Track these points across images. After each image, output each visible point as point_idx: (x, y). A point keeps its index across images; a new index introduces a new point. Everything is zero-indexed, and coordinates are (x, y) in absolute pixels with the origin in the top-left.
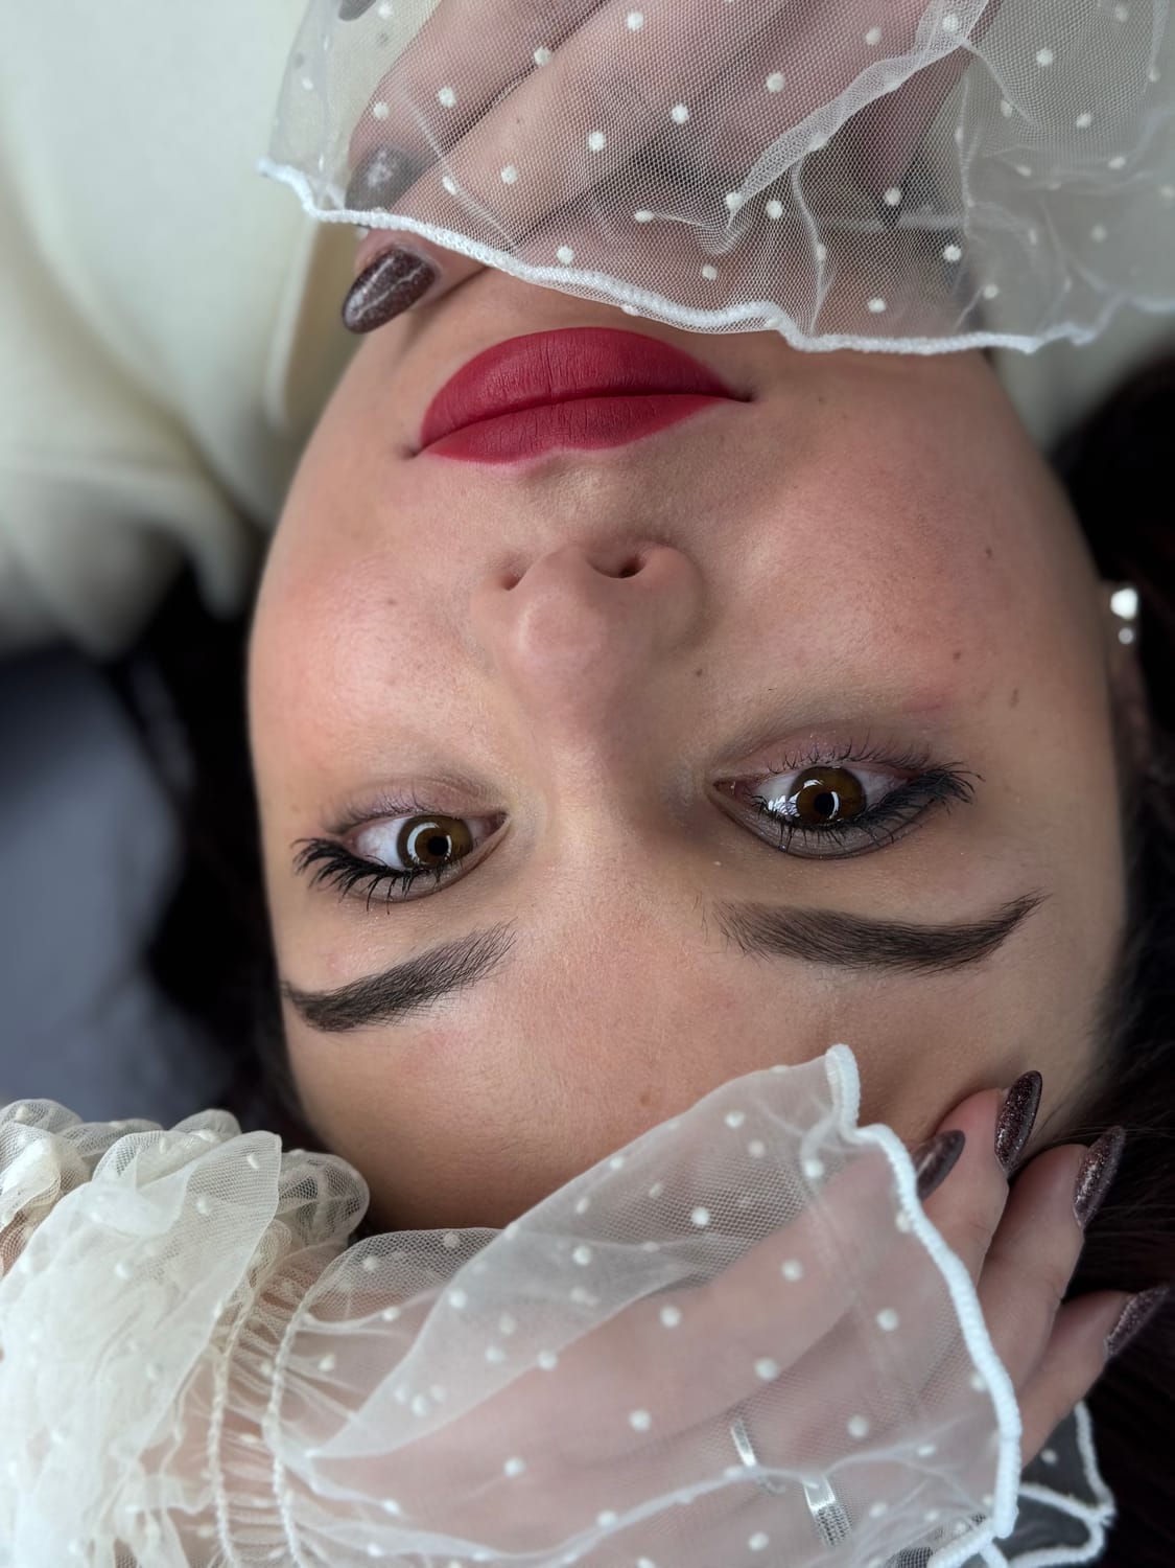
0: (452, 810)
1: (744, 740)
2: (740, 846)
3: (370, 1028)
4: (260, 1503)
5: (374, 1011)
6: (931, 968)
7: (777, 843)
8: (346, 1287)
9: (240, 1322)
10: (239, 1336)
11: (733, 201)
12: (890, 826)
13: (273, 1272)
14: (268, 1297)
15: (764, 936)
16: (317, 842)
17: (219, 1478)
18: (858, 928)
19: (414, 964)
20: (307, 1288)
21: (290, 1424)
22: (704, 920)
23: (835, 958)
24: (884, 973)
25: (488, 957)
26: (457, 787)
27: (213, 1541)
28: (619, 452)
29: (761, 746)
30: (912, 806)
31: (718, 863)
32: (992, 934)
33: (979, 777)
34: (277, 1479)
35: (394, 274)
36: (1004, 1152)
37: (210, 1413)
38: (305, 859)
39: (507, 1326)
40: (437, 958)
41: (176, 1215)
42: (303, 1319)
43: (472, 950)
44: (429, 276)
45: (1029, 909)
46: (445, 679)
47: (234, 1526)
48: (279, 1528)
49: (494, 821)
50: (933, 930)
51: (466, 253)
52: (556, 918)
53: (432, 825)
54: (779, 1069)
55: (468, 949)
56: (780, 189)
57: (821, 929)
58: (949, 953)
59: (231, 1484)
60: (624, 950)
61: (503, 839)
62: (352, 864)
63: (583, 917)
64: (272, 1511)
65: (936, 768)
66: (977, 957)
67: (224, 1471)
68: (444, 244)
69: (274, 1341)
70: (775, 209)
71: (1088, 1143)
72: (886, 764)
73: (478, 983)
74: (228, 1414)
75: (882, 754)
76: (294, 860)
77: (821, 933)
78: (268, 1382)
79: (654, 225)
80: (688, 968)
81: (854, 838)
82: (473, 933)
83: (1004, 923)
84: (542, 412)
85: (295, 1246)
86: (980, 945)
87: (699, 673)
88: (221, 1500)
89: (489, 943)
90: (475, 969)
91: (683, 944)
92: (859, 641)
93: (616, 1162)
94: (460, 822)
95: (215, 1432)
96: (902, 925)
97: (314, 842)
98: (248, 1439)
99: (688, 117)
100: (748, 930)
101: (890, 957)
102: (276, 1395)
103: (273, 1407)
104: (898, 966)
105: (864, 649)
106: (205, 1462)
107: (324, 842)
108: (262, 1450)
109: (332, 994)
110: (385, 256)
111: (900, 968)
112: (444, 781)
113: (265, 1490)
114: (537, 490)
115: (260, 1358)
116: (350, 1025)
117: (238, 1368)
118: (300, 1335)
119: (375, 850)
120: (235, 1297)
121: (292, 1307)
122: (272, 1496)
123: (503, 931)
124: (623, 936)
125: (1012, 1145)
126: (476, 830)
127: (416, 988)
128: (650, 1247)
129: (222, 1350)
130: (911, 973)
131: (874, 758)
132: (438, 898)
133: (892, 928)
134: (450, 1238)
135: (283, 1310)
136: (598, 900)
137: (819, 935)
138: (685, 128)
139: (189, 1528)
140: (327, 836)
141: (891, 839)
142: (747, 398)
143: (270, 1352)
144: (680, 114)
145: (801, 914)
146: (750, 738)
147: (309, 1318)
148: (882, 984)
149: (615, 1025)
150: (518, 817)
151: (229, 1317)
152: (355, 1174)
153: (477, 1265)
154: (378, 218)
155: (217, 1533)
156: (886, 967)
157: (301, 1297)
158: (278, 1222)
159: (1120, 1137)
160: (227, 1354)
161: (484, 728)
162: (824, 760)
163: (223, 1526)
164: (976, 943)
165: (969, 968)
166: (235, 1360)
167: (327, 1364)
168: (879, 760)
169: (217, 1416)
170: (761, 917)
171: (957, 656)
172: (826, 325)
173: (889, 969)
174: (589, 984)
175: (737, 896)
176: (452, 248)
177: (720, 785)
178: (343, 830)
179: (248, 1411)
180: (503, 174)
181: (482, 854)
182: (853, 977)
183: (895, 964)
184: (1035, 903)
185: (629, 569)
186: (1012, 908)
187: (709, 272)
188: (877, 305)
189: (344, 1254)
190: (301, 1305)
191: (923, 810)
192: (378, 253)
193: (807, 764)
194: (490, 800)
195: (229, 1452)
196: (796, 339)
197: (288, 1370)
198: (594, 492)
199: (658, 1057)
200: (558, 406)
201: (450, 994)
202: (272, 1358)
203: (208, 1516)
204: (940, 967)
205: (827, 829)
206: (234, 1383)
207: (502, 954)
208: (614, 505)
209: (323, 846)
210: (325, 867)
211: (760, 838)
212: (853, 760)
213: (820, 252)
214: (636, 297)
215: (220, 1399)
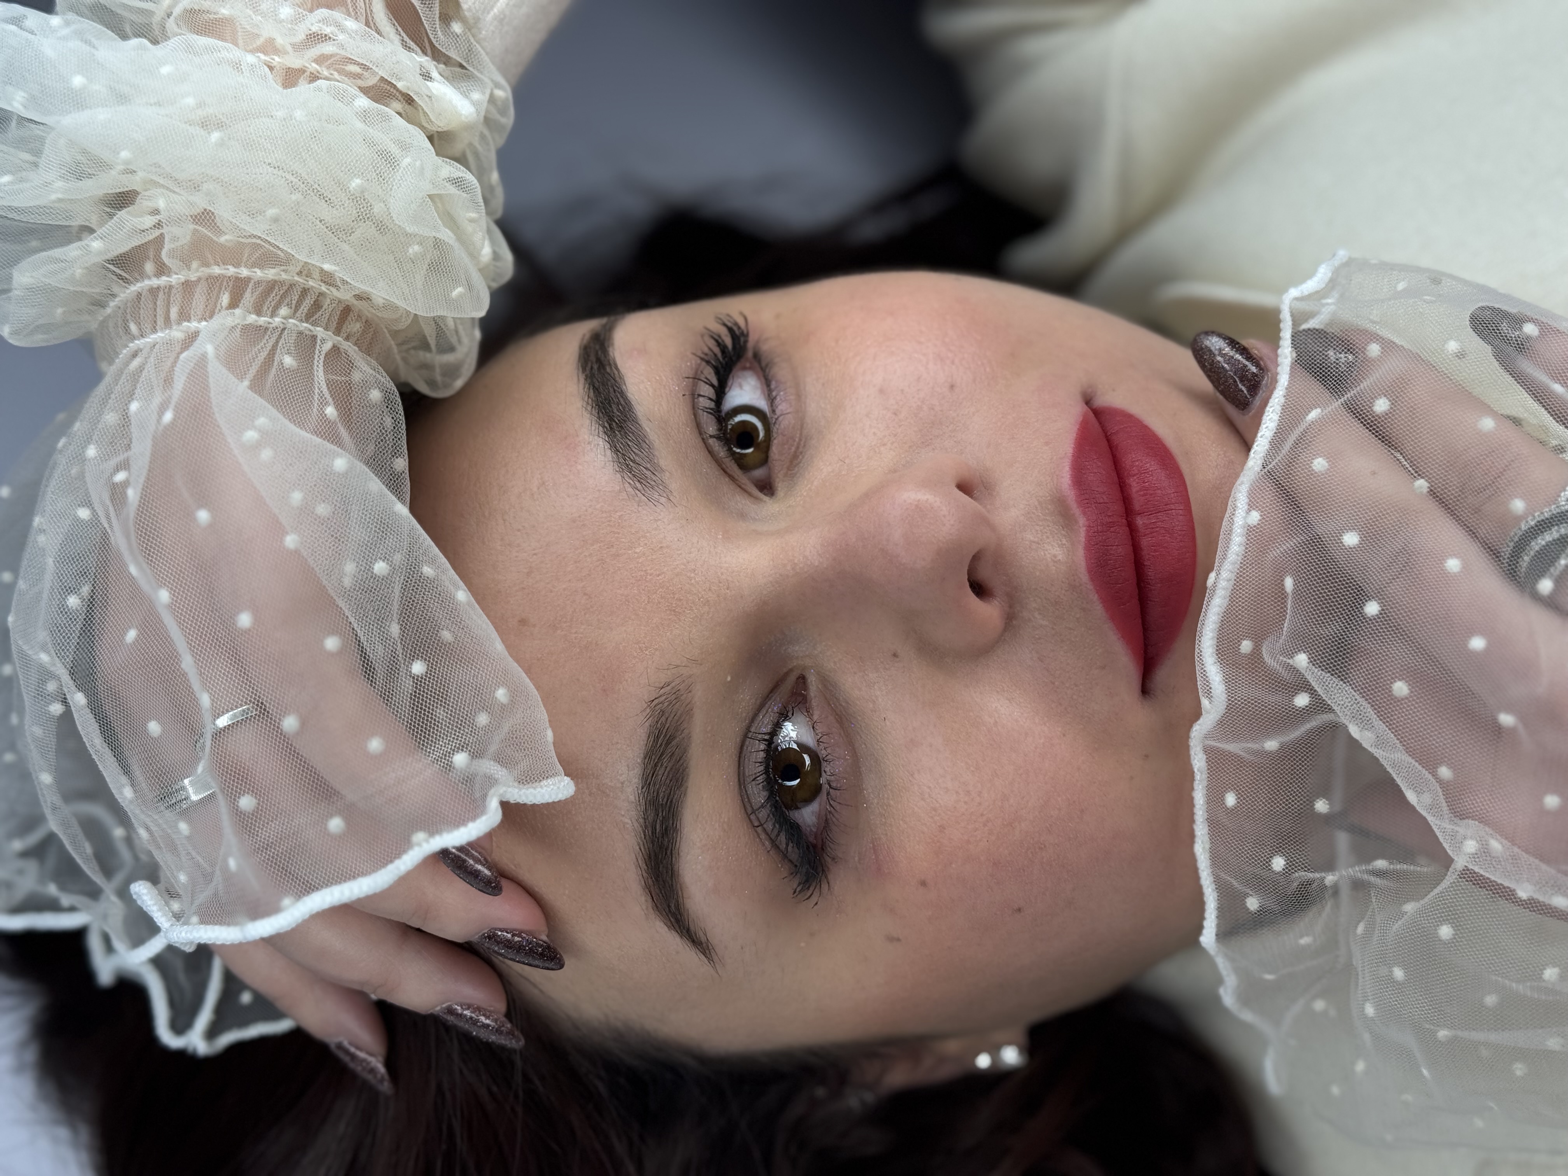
0: (775, 449)
1: (841, 698)
2: (746, 698)
3: (581, 386)
4: (174, 312)
5: (596, 390)
6: (644, 866)
7: (753, 730)
8: (356, 376)
9: (324, 288)
10: (312, 287)
11: (1301, 660)
12: (769, 826)
13: (367, 314)
14: (347, 311)
15: (663, 719)
16: (745, 335)
17: (193, 277)
18: (674, 801)
19: (635, 421)
20: (355, 344)
21: (238, 332)
22: (677, 666)
23: (648, 780)
24: (636, 825)
25: (641, 483)
26: (795, 452)
27: (143, 275)
28: (1084, 576)
29: (837, 715)
30: (787, 845)
31: (729, 679)
32: (677, 921)
33: (816, 904)
34: (194, 325)
35: (1243, 375)
36: (491, 937)
37: (246, 266)
38: (729, 324)
39: (322, 510)
40: (641, 440)
41: (410, 229)
42: (327, 339)
43: (646, 468)
44: (1243, 405)
45: (704, 954)
46: (885, 436)
47: (154, 291)
48: (154, 330)
49: (767, 487)
50: (676, 867)
51: (1259, 435)
52: (676, 539)
53: (762, 434)
54: (550, 734)
55: (649, 466)
56: (1319, 705)
57: (671, 769)
58: (657, 880)
59: (188, 287)
60: (649, 598)
61: (750, 494)
62: (726, 364)
63: (678, 562)
64: (168, 322)
65: (826, 869)
66: (656, 907)
67: (199, 279)
68: (1266, 414)
69: (308, 318)
70: (1302, 700)
71: (508, 1015)
72: (826, 823)
73: (618, 475)
74: (248, 280)
75: (834, 819)
76: (728, 315)
77: (668, 769)
78: (273, 314)
79: (1283, 594)
80: (635, 654)
81: (759, 795)
82: (663, 471)
83: (688, 930)
84: (1117, 507)
85: (395, 334)
86: (667, 910)
87: (895, 655)
88: (175, 279)
89: (653, 483)
90: (630, 472)
91: (656, 649)
92: (929, 795)
93: (462, 595)
94: (765, 460)
95: (231, 270)
96: (678, 839)
97: (745, 332)
98: (225, 299)
99: (1369, 616)
100: (668, 705)
101: (650, 829)
102: (262, 320)
103: (252, 318)
104: (643, 837)
105: (923, 799)
106: (207, 265)
107: (746, 342)
108: (217, 311)
109: (611, 354)
110: (1258, 365)
111: (641, 838)
112: (800, 440)
113: (184, 316)
114: (1050, 507)
115: (293, 306)
116: (584, 370)
117: (285, 288)
118: (314, 338)
119: (741, 386)
120: (344, 282)
121: (338, 331)
122: (179, 323)
123: (665, 496)
124: (662, 598)
125: (498, 943)
126: (759, 473)
127: (614, 424)
128: (395, 629)
129: (300, 273)
130: (638, 847)
131: (830, 812)
132: (696, 440)
133: (676, 830)
134: (401, 464)
135: (335, 323)
136: (693, 575)
137: (666, 767)
138: (1361, 613)
139: (151, 254)
140: (751, 344)
141: (756, 827)
142: (1145, 690)
143: (298, 315)
144: (1372, 608)
145: (685, 751)
146: (843, 704)
147: (328, 346)
148: (628, 823)
149: (585, 594)
150: (770, 506)
151: (328, 278)
152: (459, 383)
153: (376, 485)
154: (1286, 354)
155: (149, 278)
156: (641, 826)
157: (347, 339)
158: (412, 315)
159: (516, 1043)
160: (297, 278)
161: (843, 473)
162: (826, 767)
163: (155, 282)
164: (669, 906)
165: (646, 901)
166: (292, 286)
167: (288, 361)
168: (828, 817)
169: (244, 272)
170: (680, 718)
171: (923, 883)
172: (1214, 756)
173: (640, 829)
174: (620, 570)
175: (699, 696)
176: (1263, 421)
177: (802, 680)
178: (757, 356)
179: (249, 298)
180: (1320, 460)
181: (736, 477)
182: (632, 798)
183: (644, 832)
184: (710, 959)
185: (979, 589)
186: (703, 939)
187: (1246, 646)
188: (1231, 800)
189: (384, 374)
190: (339, 338)
191: (785, 856)
192: (1261, 359)
193: (823, 753)
194: (783, 481)
195: (214, 283)
196: (1199, 730)
197: (284, 329)
198: (1049, 556)
199: (559, 632)
200: (1124, 521)
201: (609, 452)
202: (293, 316)
203: (162, 270)
204: (645, 875)
205: (766, 772)
206: (272, 285)
207: (644, 495)
208: (1038, 574)
209: (742, 339)
210: (723, 341)
211: (756, 715)
212: (828, 794)
213: (1271, 745)
214: (1222, 584)
215: (259, 273)
